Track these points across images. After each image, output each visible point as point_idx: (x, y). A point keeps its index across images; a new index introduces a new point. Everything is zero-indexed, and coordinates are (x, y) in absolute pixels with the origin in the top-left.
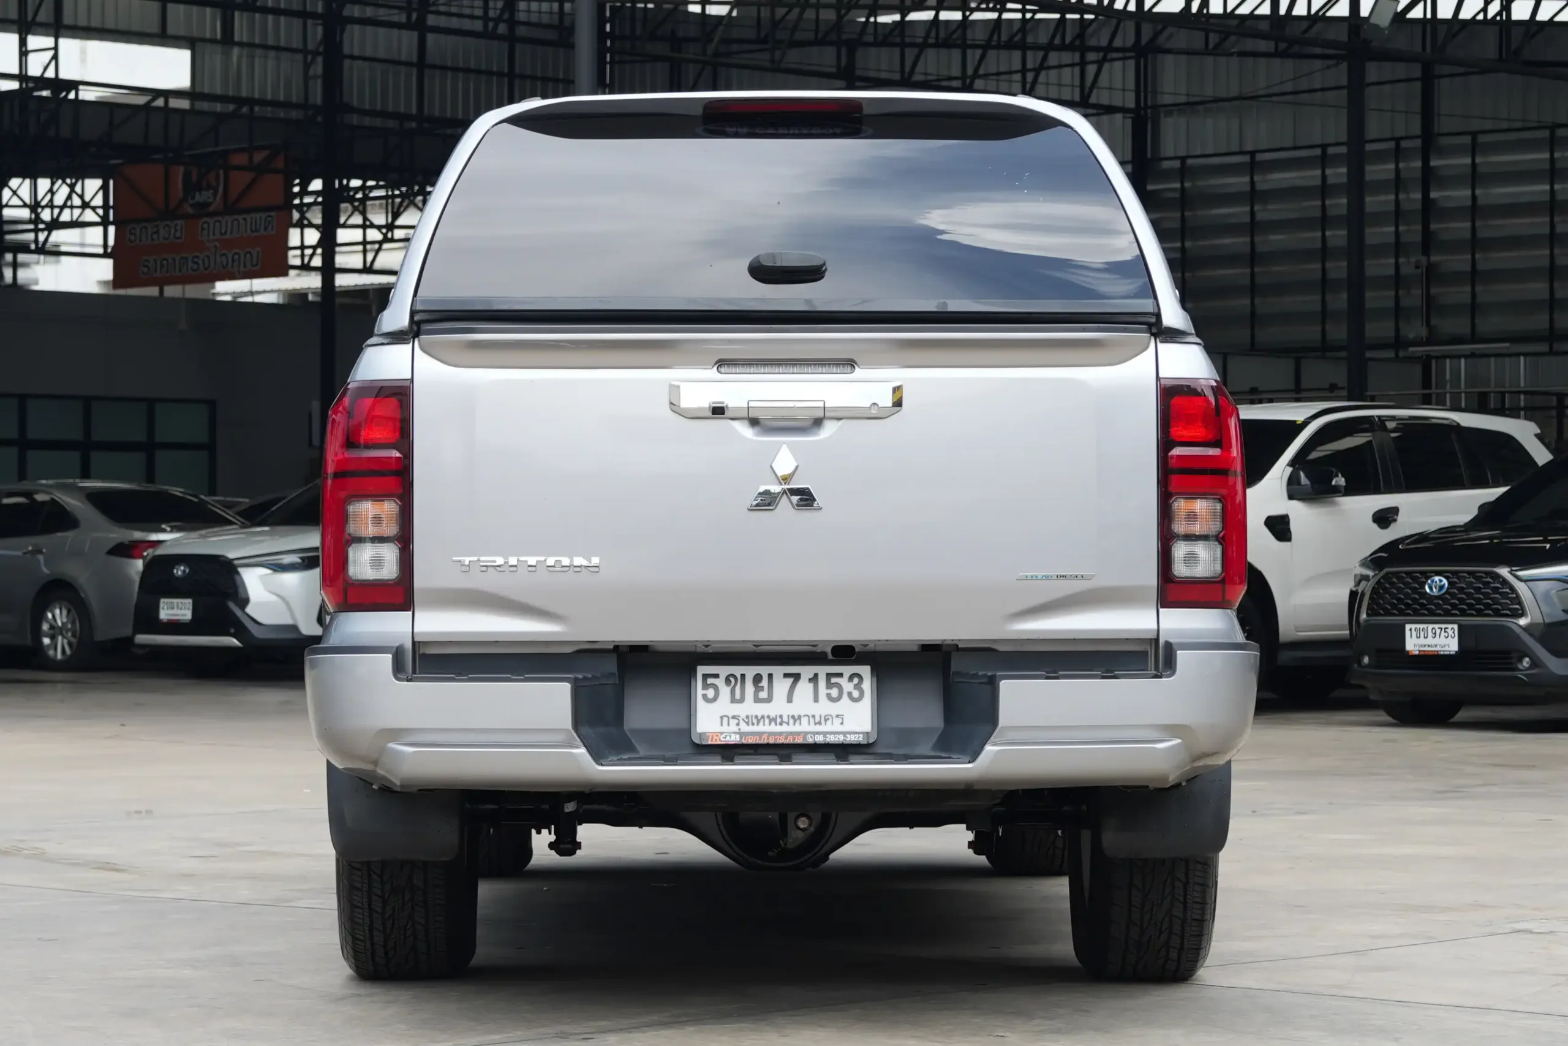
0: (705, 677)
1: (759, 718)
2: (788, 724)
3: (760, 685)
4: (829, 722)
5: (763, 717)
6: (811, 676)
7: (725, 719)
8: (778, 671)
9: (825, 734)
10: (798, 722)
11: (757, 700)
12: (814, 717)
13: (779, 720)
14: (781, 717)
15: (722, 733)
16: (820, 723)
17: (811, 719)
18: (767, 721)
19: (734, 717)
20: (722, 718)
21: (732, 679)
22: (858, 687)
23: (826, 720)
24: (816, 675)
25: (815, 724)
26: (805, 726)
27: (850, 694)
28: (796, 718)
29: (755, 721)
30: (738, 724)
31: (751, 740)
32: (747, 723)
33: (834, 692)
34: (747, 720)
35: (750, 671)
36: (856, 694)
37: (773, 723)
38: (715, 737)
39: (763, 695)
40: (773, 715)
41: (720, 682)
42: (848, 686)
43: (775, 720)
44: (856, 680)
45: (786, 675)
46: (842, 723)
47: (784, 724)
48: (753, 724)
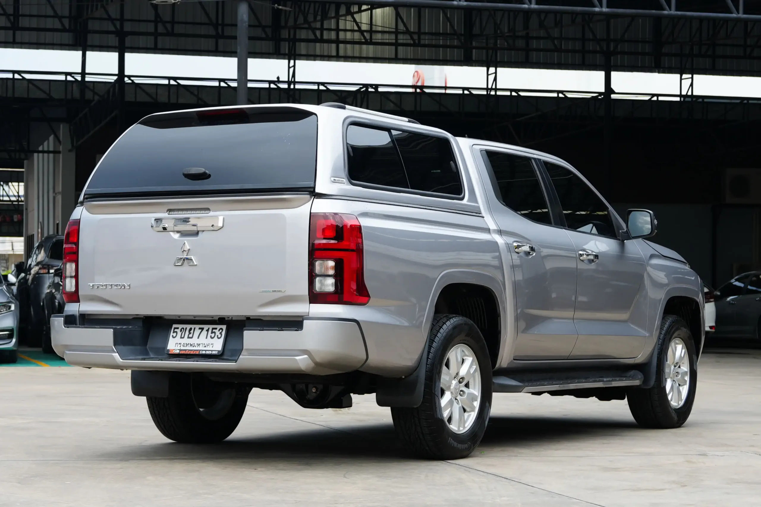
0: (175, 328)
1: (187, 344)
2: (196, 346)
3: (191, 332)
4: (209, 346)
5: (188, 344)
6: (207, 329)
7: (177, 344)
8: (197, 327)
9: (206, 351)
10: (199, 346)
11: (188, 337)
12: (204, 344)
13: (193, 345)
14: (194, 344)
15: (174, 350)
16: (206, 347)
17: (203, 345)
18: (190, 345)
19: (180, 344)
20: (176, 344)
21: (183, 330)
22: (221, 333)
23: (208, 345)
24: (209, 328)
25: (204, 347)
26: (201, 348)
27: (218, 336)
28: (199, 344)
29: (186, 345)
30: (180, 346)
31: (183, 352)
32: (183, 346)
33: (213, 335)
34: (183, 345)
35: (188, 327)
36: (219, 336)
37: (191, 346)
38: (172, 351)
39: (191, 336)
40: (191, 344)
41: (178, 331)
42: (218, 333)
43: (192, 345)
44: (221, 331)
45: (200, 328)
46: (212, 347)
47: (195, 347)
48: (185, 346)
